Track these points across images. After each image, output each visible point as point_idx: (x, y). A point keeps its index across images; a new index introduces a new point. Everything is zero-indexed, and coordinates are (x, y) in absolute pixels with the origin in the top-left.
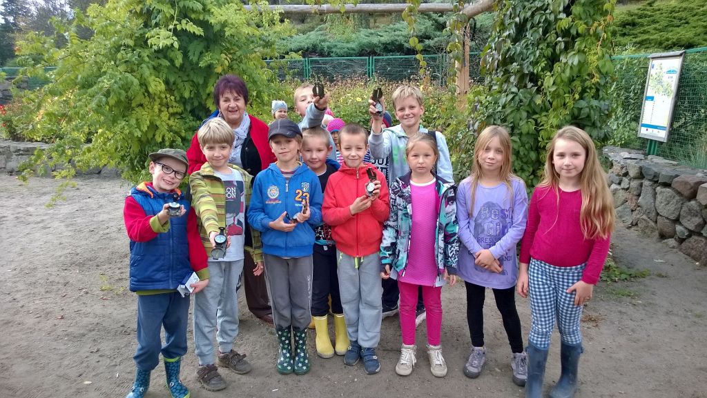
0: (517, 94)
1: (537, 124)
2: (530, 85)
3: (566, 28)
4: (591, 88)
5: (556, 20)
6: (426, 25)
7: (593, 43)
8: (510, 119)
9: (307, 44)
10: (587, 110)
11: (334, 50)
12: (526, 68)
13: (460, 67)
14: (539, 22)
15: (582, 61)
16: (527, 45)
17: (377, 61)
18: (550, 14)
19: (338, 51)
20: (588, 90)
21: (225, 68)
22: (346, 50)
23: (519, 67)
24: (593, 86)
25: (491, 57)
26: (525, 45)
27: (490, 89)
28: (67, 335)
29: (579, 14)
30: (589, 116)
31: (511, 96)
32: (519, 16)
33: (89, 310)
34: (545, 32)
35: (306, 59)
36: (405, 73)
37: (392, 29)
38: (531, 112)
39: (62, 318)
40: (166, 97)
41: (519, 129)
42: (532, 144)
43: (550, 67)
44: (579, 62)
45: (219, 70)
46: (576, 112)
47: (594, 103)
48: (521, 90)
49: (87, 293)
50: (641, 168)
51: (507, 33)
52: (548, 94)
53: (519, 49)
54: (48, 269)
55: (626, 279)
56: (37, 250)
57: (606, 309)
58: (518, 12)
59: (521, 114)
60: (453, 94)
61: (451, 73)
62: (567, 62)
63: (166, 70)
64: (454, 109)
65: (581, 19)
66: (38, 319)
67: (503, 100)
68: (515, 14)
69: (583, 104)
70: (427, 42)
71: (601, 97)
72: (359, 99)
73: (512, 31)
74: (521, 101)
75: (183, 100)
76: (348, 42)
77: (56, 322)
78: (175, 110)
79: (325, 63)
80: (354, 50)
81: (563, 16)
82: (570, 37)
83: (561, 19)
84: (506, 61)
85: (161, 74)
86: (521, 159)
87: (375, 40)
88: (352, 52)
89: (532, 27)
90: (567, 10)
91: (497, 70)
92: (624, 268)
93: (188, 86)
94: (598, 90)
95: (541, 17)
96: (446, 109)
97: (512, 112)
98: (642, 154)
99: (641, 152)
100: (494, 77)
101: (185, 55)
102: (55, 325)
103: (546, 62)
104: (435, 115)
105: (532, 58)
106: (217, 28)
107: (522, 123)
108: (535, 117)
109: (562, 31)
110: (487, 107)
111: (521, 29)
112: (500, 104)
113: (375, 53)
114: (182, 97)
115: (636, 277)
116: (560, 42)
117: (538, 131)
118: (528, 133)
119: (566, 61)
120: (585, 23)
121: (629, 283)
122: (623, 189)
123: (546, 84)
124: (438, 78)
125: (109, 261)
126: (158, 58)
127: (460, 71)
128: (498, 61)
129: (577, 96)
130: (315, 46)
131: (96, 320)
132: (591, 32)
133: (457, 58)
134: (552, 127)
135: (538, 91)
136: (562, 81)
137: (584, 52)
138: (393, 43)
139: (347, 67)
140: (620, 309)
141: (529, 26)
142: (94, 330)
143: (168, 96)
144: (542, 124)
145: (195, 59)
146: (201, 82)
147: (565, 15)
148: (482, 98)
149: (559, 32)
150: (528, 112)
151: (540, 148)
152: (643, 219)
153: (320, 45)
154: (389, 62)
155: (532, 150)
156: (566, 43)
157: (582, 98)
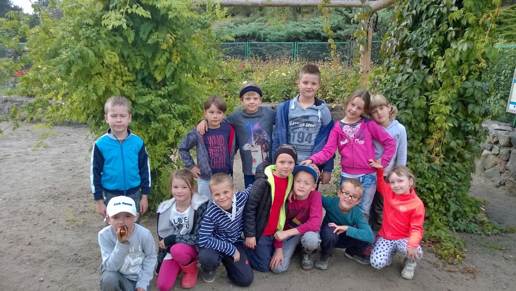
0: (411, 74)
1: (428, 100)
2: (423, 67)
3: (458, 18)
4: (475, 71)
5: (449, 12)
6: (338, 19)
7: (481, 32)
8: (405, 95)
9: (248, 31)
10: (472, 90)
11: (268, 36)
12: (420, 53)
13: (364, 51)
14: (433, 14)
15: (471, 48)
16: (422, 33)
17: (300, 45)
18: (443, 7)
19: (271, 37)
20: (473, 73)
21: (170, 46)
22: (277, 36)
23: (414, 51)
24: (477, 70)
25: (390, 43)
26: (420, 33)
27: (388, 70)
28: (30, 260)
29: (470, 7)
30: (473, 95)
31: (406, 76)
32: (415, 9)
33: (52, 238)
34: (438, 23)
35: (247, 43)
36: (321, 55)
37: (313, 22)
38: (423, 90)
39: (30, 244)
40: (121, 68)
41: (412, 104)
42: (423, 116)
43: (442, 53)
44: (468, 48)
45: (164, 46)
46: (462, 91)
47: (478, 84)
48: (415, 71)
49: (54, 223)
50: (510, 138)
51: (405, 23)
52: (439, 75)
53: (415, 36)
54: (29, 200)
55: (498, 233)
56: (25, 184)
57: (481, 261)
58: (415, 6)
59: (414, 91)
60: (357, 72)
61: (357, 55)
62: (457, 49)
63: (121, 46)
64: (357, 85)
65: (471, 11)
66: (11, 244)
67: (399, 79)
68: (412, 7)
69: (468, 84)
70: (339, 32)
71: (483, 79)
72: (284, 74)
73: (409, 22)
74: (415, 80)
75: (136, 70)
76: (279, 31)
77: (24, 247)
78: (128, 78)
79: (261, 46)
80: (283, 37)
81: (455, 8)
82: (460, 27)
83: (453, 12)
84: (404, 46)
85: (116, 49)
86: (413, 129)
87: (299, 30)
88: (282, 38)
89: (426, 19)
90: (459, 4)
91: (395, 54)
92: (496, 224)
93: (139, 59)
94: (481, 73)
95: (435, 10)
96: (351, 85)
97: (406, 89)
98: (510, 126)
99: (509, 124)
100: (392, 59)
101: (137, 33)
102: (22, 250)
103: (438, 48)
104: (342, 89)
105: (426, 44)
106: (163, 12)
107: (415, 99)
108: (427, 94)
109: (454, 21)
110: (385, 84)
111: (417, 20)
112: (397, 82)
113: (299, 40)
114: (134, 68)
115: (506, 232)
116: (450, 31)
117: (429, 106)
118: (420, 108)
119: (456, 47)
120: (475, 15)
121: (500, 238)
122: (493, 154)
123: (437, 67)
124: (346, 59)
125: (78, 196)
126: (115, 36)
127: (364, 54)
128: (397, 46)
129: (464, 78)
130: (254, 34)
131: (56, 248)
132: (480, 22)
133: (361, 43)
134: (441, 103)
135: (430, 72)
136: (452, 64)
137: (472, 40)
138: (313, 32)
139: (278, 50)
140: (494, 262)
141: (424, 17)
142: (52, 257)
143: (122, 67)
144: (432, 100)
145: (144, 37)
146: (150, 56)
147: (457, 8)
148: (382, 76)
149: (451, 22)
150: (421, 90)
151: (430, 120)
152: (510, 180)
153: (258, 33)
154: (309, 47)
155: (422, 122)
156: (457, 32)
157: (467, 80)
